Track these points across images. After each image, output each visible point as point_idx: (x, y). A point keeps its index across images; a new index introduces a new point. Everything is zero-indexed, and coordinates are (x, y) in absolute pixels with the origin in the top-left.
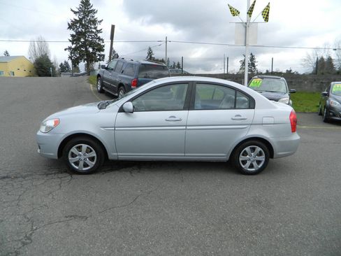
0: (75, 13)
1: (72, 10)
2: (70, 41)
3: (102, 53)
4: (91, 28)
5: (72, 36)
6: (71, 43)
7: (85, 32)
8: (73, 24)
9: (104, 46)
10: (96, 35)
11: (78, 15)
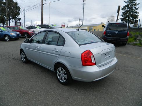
0: (126, 2)
1: (125, 2)
2: (122, 15)
3: (137, 19)
4: (133, 8)
5: (123, 13)
6: (122, 16)
7: (130, 10)
8: (124, 8)
9: (138, 16)
10: (135, 11)
11: (127, 3)
